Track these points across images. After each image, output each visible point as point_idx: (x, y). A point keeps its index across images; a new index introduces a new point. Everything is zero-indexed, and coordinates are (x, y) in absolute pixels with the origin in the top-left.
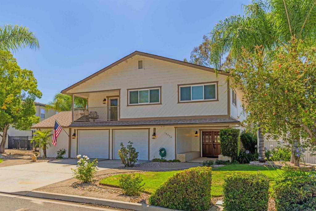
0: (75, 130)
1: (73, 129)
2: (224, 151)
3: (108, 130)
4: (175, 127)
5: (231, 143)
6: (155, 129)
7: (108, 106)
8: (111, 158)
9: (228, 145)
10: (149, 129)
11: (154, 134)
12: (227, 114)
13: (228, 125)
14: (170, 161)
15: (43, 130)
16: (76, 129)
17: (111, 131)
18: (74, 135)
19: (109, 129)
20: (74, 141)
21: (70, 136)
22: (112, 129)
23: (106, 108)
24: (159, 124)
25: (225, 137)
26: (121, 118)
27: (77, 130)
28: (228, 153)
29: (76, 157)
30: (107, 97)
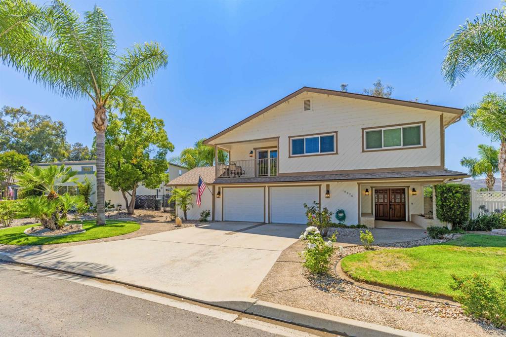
0: (219, 188)
1: (217, 187)
2: (446, 215)
3: (263, 188)
4: (358, 183)
5: (459, 203)
6: (328, 186)
7: (256, 158)
8: (267, 221)
9: (453, 206)
10: (320, 186)
11: (328, 192)
12: (440, 165)
13: (442, 180)
15: (183, 188)
16: (221, 186)
17: (267, 188)
18: (219, 193)
19: (265, 187)
20: (219, 201)
21: (213, 195)
22: (269, 187)
23: (254, 161)
24: (337, 178)
25: (450, 196)
26: (280, 172)
27: (223, 187)
28: (453, 217)
29: (221, 220)
30: (254, 149)
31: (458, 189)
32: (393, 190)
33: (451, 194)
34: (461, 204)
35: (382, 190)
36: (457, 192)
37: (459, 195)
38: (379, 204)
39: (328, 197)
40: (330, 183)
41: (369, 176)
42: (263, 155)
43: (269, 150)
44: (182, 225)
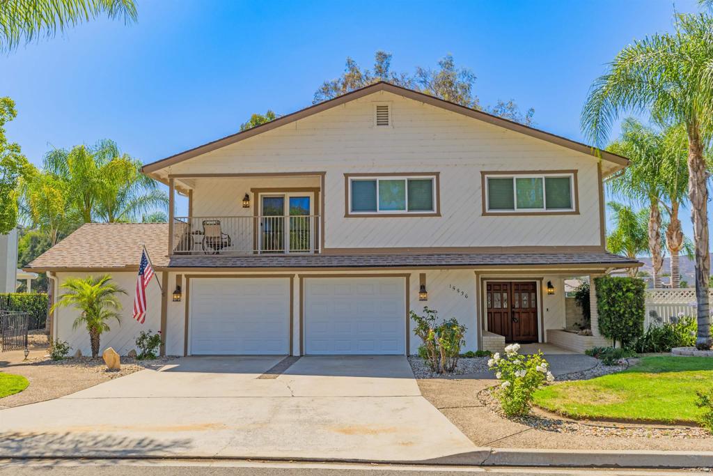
0: (179, 277)
1: (172, 276)
2: (615, 328)
3: (289, 279)
4: (476, 272)
5: (630, 308)
6: (423, 277)
7: (256, 213)
8: (296, 353)
9: (624, 312)
10: (408, 276)
11: (423, 289)
12: (600, 245)
13: (603, 269)
14: (469, 355)
16: (183, 274)
17: (297, 280)
18: (178, 291)
19: (292, 277)
20: (176, 311)
21: (164, 294)
22: (301, 277)
23: (252, 219)
24: (444, 263)
25: (619, 296)
26: (326, 246)
27: (188, 277)
28: (624, 331)
29: (182, 354)
30: (252, 190)
31: (630, 285)
32: (517, 284)
33: (620, 294)
34: (634, 310)
35: (499, 284)
36: (628, 290)
37: (630, 295)
38: (495, 311)
39: (425, 300)
40: (427, 272)
41: (497, 261)
42: (272, 206)
43: (288, 195)
44: (122, 366)
